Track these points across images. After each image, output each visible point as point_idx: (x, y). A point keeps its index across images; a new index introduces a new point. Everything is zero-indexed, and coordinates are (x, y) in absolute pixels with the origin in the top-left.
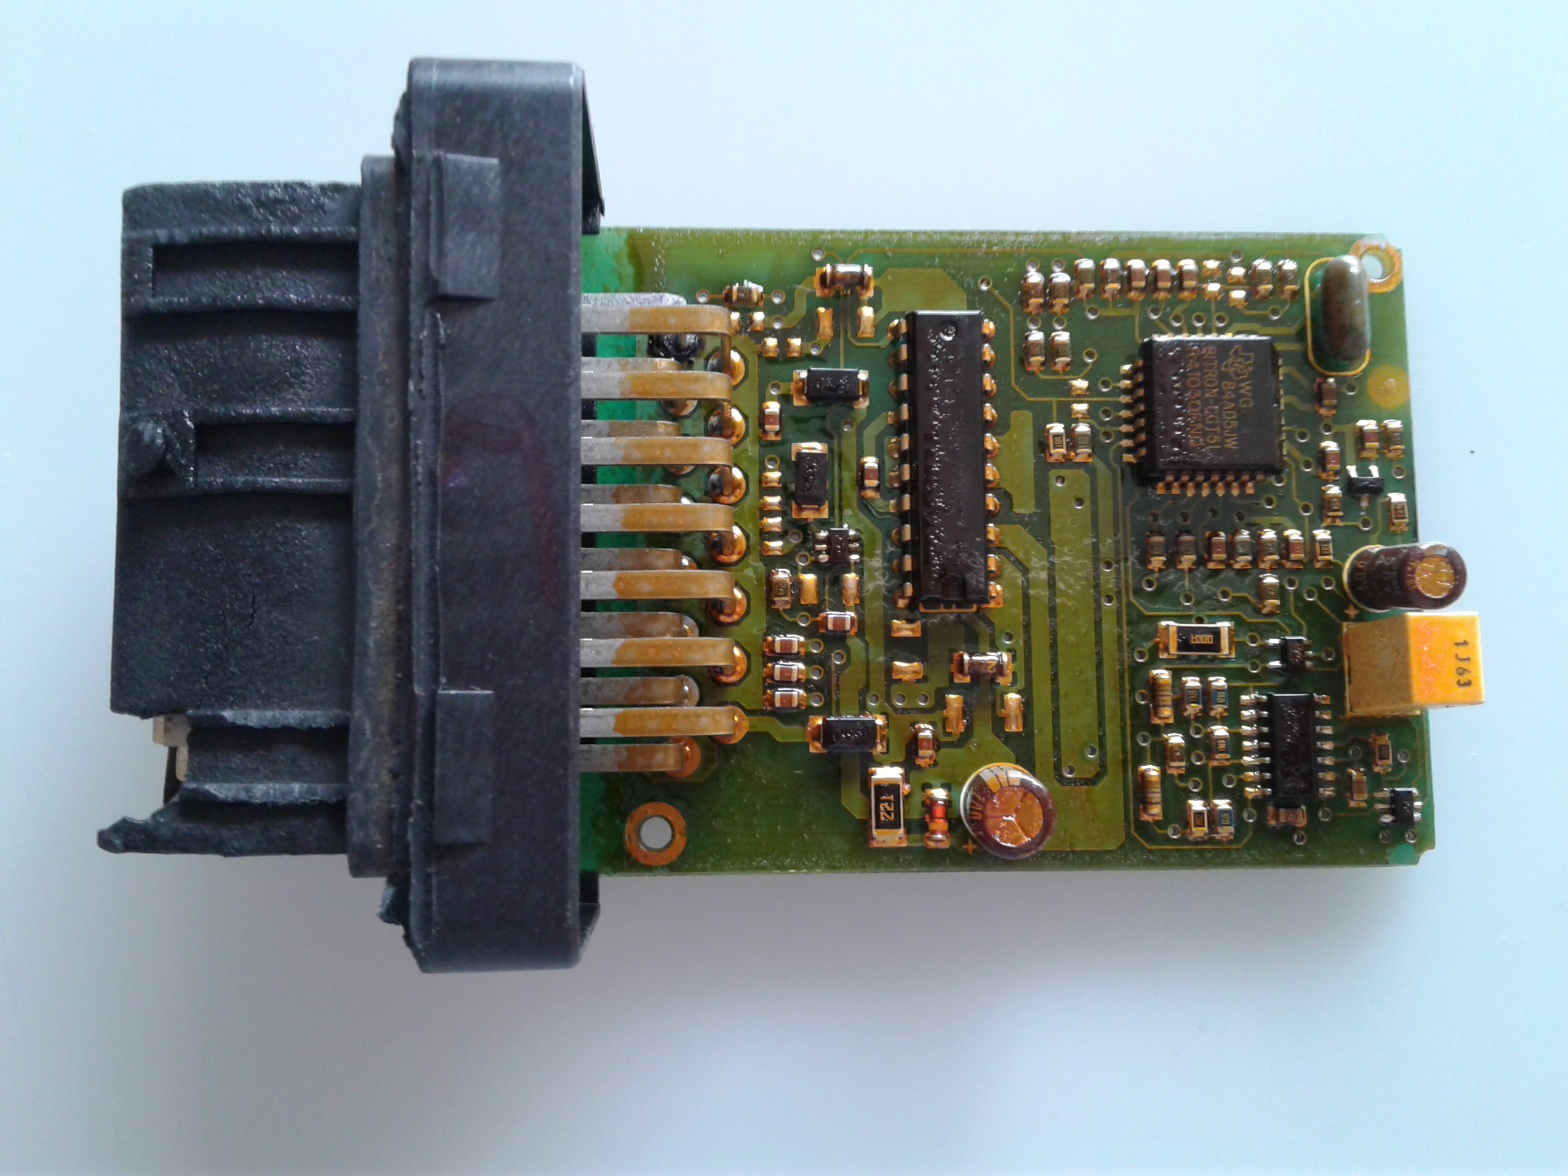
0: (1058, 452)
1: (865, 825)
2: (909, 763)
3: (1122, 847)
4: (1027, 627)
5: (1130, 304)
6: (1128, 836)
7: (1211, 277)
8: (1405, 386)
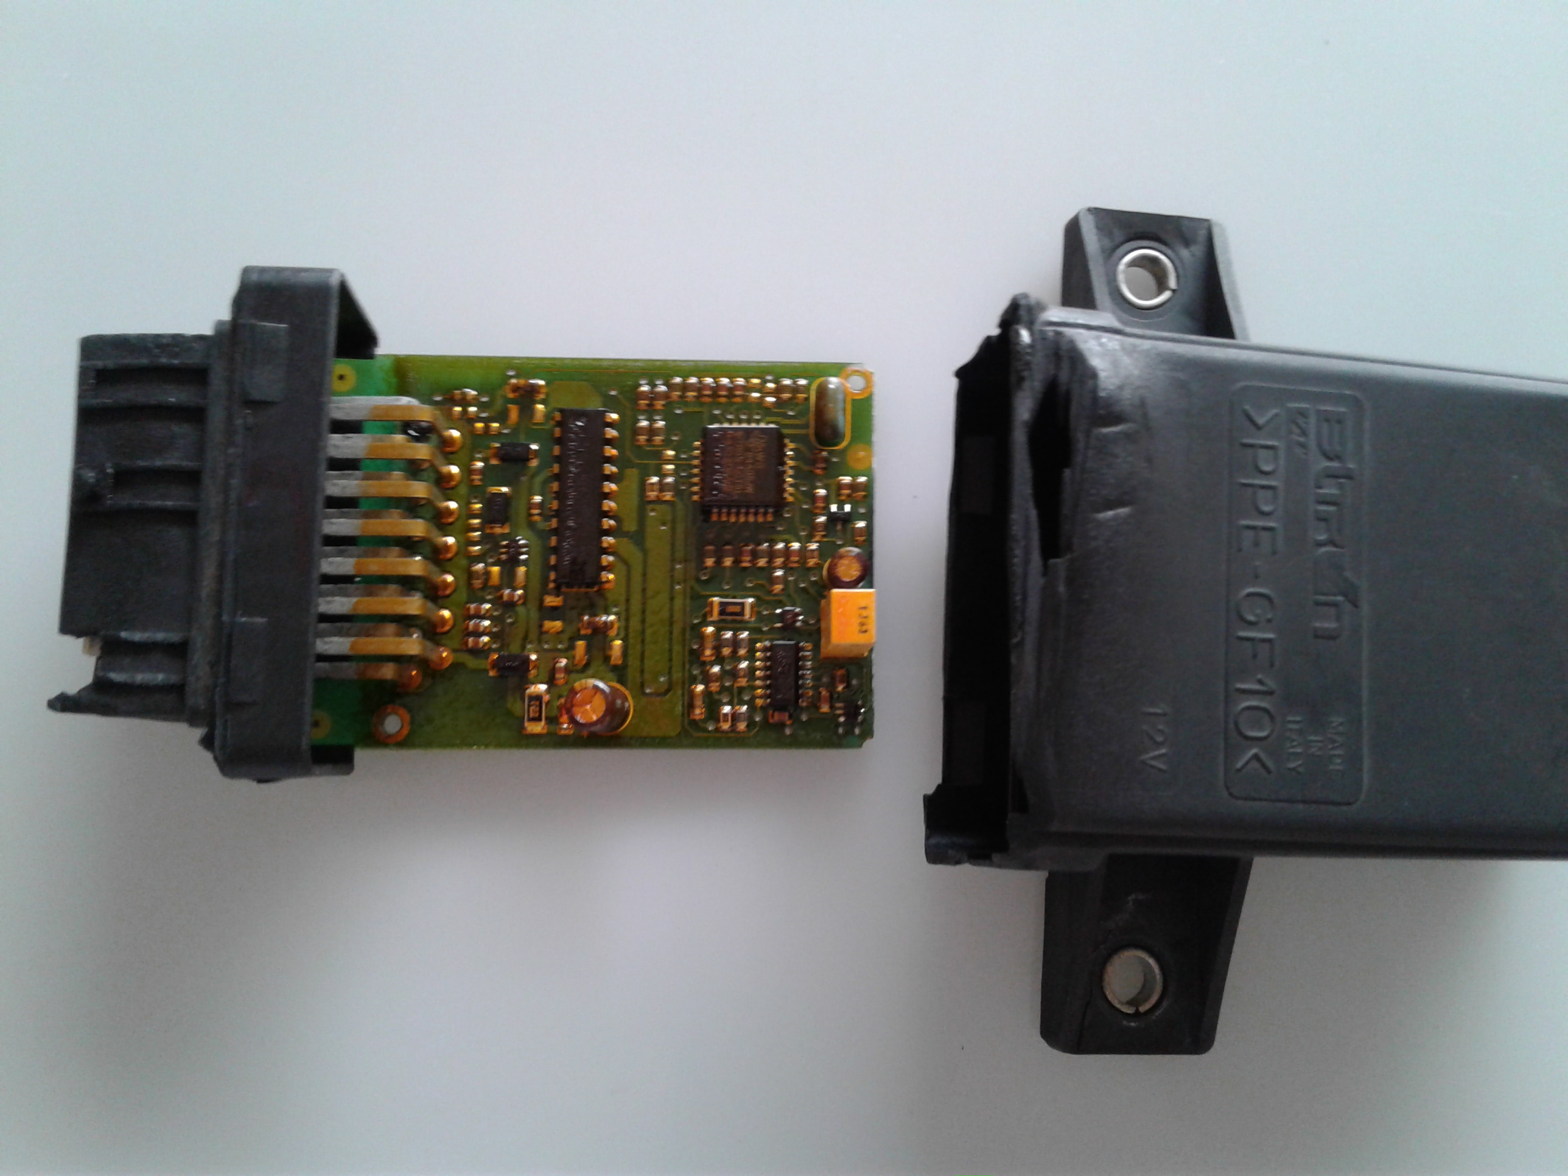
0: (652, 495)
1: (521, 720)
2: (551, 681)
3: (679, 734)
4: (628, 600)
5: (702, 404)
6: (683, 727)
7: (754, 389)
8: (870, 456)
